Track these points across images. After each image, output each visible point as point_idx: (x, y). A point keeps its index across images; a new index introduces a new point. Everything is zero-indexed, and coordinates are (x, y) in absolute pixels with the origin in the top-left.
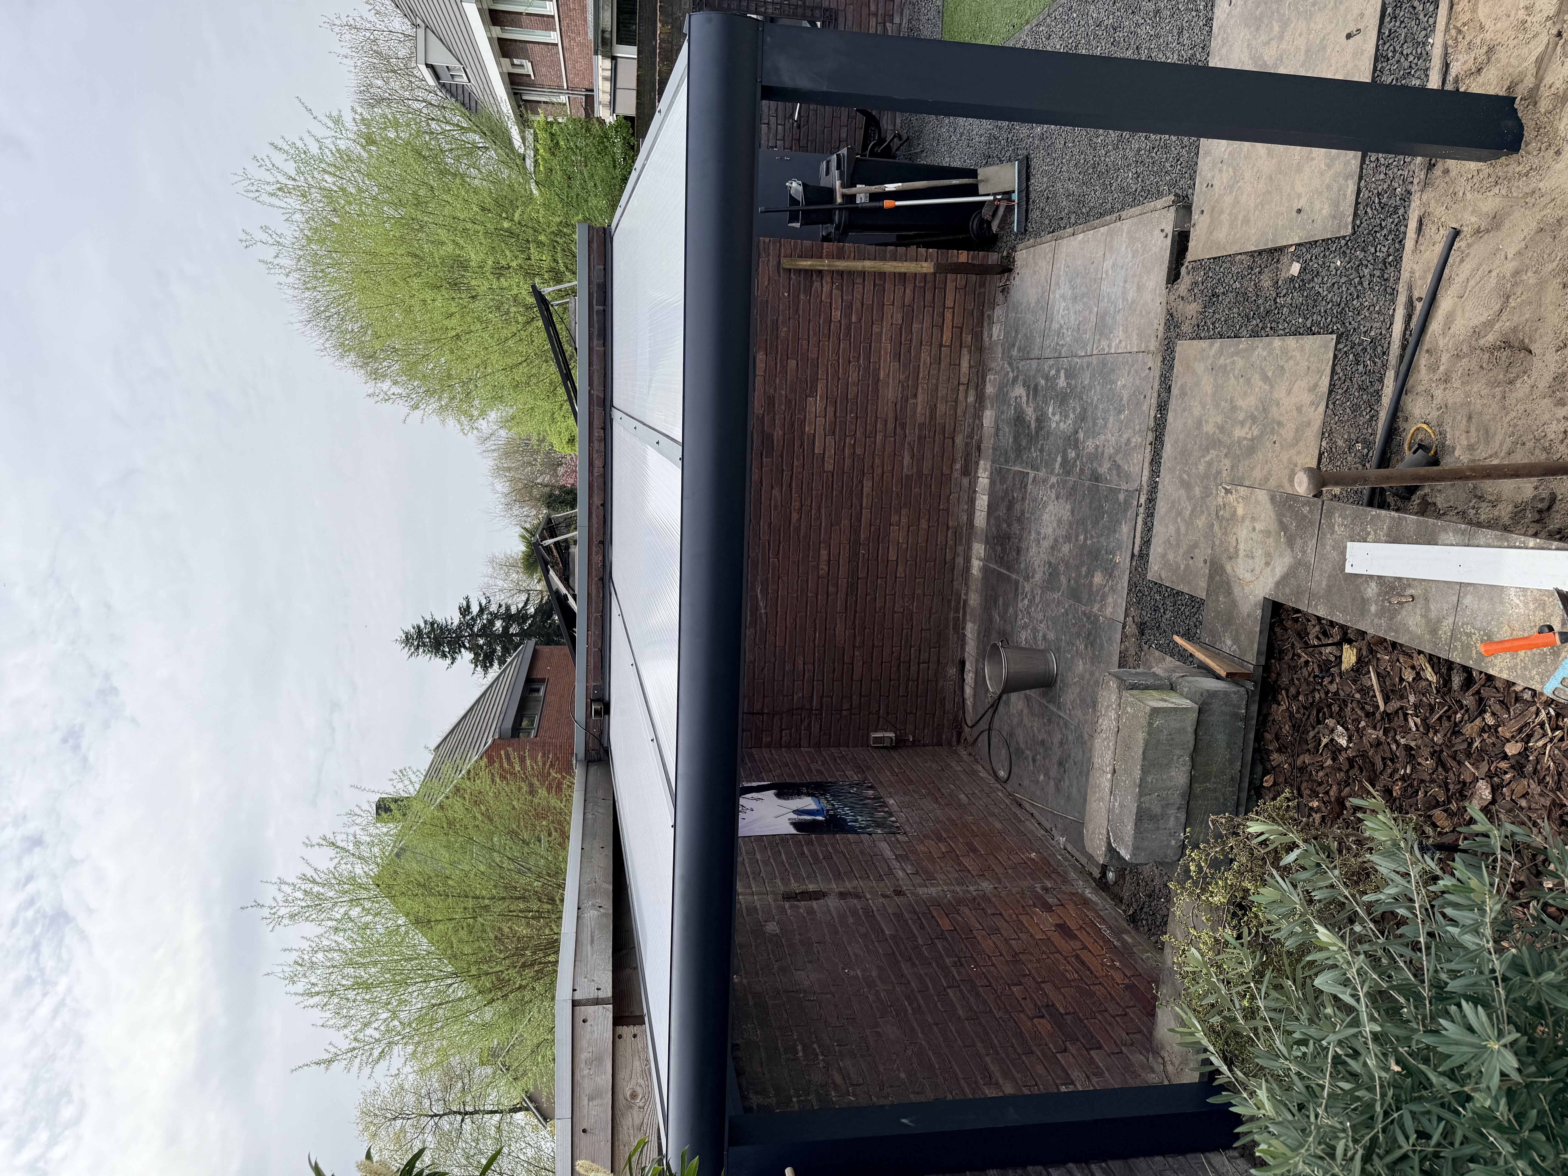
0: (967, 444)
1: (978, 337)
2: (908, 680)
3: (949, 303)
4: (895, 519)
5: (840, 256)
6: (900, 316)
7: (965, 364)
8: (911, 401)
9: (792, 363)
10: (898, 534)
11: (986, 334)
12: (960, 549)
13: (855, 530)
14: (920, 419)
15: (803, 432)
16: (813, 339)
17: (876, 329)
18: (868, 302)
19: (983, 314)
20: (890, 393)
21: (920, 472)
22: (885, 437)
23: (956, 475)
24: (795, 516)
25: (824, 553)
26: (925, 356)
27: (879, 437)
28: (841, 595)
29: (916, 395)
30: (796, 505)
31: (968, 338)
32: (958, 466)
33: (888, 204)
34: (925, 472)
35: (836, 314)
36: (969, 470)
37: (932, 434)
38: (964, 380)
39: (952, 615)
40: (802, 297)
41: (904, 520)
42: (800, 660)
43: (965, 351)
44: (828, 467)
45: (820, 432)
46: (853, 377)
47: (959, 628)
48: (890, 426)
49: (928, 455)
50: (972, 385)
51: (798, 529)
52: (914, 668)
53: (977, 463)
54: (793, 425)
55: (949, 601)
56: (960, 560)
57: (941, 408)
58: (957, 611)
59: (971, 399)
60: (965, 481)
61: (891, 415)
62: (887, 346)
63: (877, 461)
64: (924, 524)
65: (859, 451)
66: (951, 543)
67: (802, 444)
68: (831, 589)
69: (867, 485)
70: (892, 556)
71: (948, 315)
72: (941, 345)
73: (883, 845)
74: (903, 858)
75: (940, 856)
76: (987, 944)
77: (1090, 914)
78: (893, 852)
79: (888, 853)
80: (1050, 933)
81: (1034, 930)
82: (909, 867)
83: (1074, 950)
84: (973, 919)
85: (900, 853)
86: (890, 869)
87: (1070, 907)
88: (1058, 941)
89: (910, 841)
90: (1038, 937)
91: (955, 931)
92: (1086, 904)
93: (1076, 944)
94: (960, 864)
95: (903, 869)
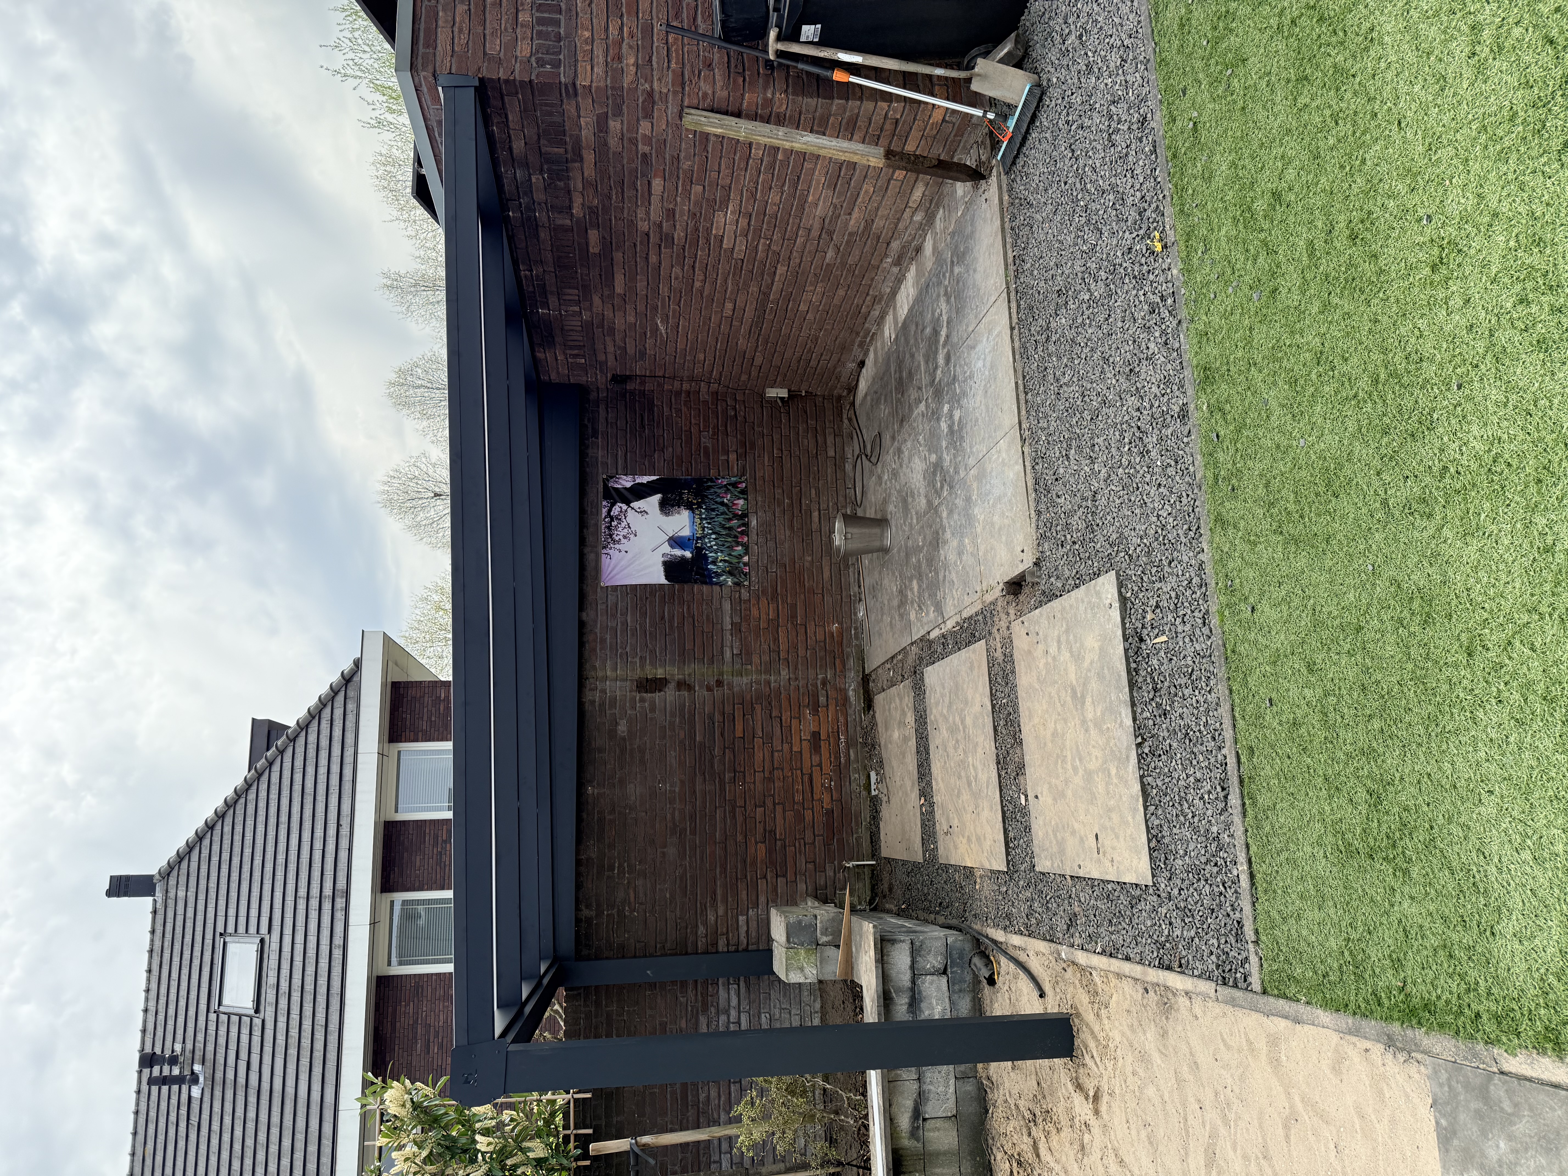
0: (904, 247)
2: (807, 367)
4: (809, 288)
8: (843, 217)
9: (698, 188)
10: (811, 297)
13: (764, 293)
14: (851, 229)
15: (709, 233)
16: (725, 171)
20: (818, 211)
21: (844, 264)
22: (807, 240)
23: (885, 265)
24: (698, 283)
25: (729, 304)
26: (868, 187)
27: (800, 240)
28: (746, 326)
29: (850, 214)
30: (699, 277)
32: (889, 260)
33: (839, 76)
34: (850, 262)
37: (864, 240)
38: (913, 205)
41: (818, 289)
42: (701, 355)
43: (920, 186)
44: (738, 256)
45: (729, 234)
46: (774, 198)
48: (815, 233)
49: (856, 252)
50: (922, 209)
51: (701, 290)
52: (813, 363)
53: (912, 259)
54: (697, 229)
55: (858, 333)
56: (876, 313)
57: (878, 223)
59: (918, 218)
60: (895, 270)
61: (817, 226)
63: (795, 254)
64: (841, 292)
65: (775, 248)
67: (708, 241)
68: (736, 323)
69: (781, 270)
70: (803, 308)
73: (727, 606)
74: (736, 628)
75: (766, 626)
76: (759, 756)
77: (841, 719)
78: (731, 618)
79: (727, 620)
80: (805, 743)
81: (795, 740)
82: (737, 644)
83: (812, 766)
84: (760, 723)
85: (737, 619)
86: (722, 647)
87: (832, 708)
88: (806, 755)
89: (749, 600)
90: (795, 749)
91: (743, 738)
92: (844, 705)
93: (816, 759)
94: (776, 640)
95: (732, 647)
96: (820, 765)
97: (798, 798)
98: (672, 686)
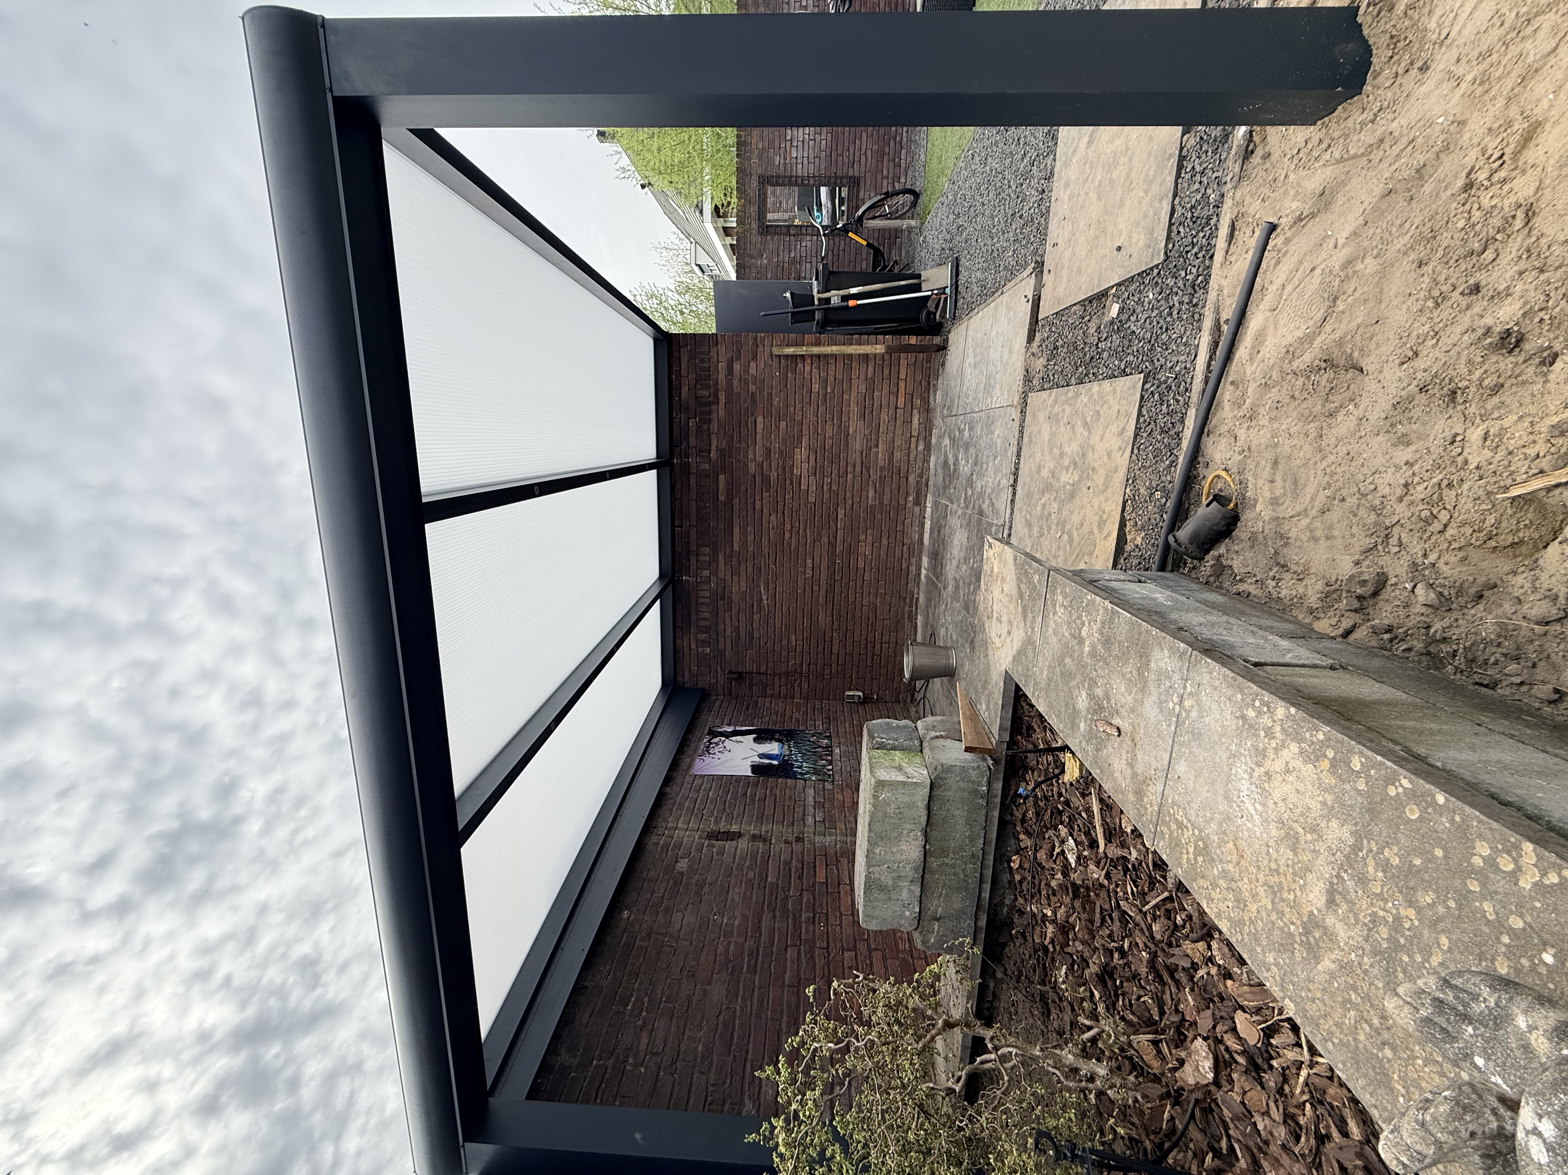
0: (918, 482)
1: (926, 401)
2: (873, 655)
3: (902, 376)
4: (862, 537)
5: (818, 344)
6: (864, 386)
7: (915, 421)
8: (874, 450)
9: (783, 424)
10: (865, 549)
11: (932, 398)
12: (913, 560)
13: (832, 545)
14: (881, 463)
15: (792, 474)
16: (798, 406)
17: (846, 397)
18: (838, 377)
19: (929, 383)
20: (857, 444)
21: (881, 503)
22: (854, 477)
23: (909, 505)
24: (787, 535)
25: (809, 562)
26: (884, 417)
27: (850, 476)
28: (823, 593)
29: (877, 446)
30: (788, 527)
31: (918, 402)
32: (911, 498)
33: (852, 303)
34: (885, 502)
35: (816, 387)
36: (919, 501)
37: (890, 474)
38: (915, 433)
39: (907, 609)
40: (789, 375)
41: (869, 538)
42: (793, 637)
43: (915, 412)
44: (812, 499)
45: (805, 473)
46: (829, 432)
47: (912, 618)
48: (858, 469)
49: (887, 489)
50: (922, 437)
51: (790, 544)
52: (878, 647)
53: (926, 496)
54: (784, 469)
55: (905, 599)
56: (913, 569)
57: (897, 455)
58: (911, 606)
59: (921, 448)
60: (917, 510)
61: (858, 461)
62: (854, 409)
63: (848, 494)
64: (885, 541)
65: (834, 487)
66: (905, 555)
67: (792, 483)
68: (816, 588)
69: (841, 513)
70: (861, 565)
71: (902, 385)
72: (896, 408)
73: (810, 792)
74: (819, 805)
78: (815, 798)
79: (810, 800)
82: (820, 815)
85: (820, 799)
86: (804, 816)
89: (833, 790)
91: (826, 883)
95: (814, 816)
98: (746, 838)
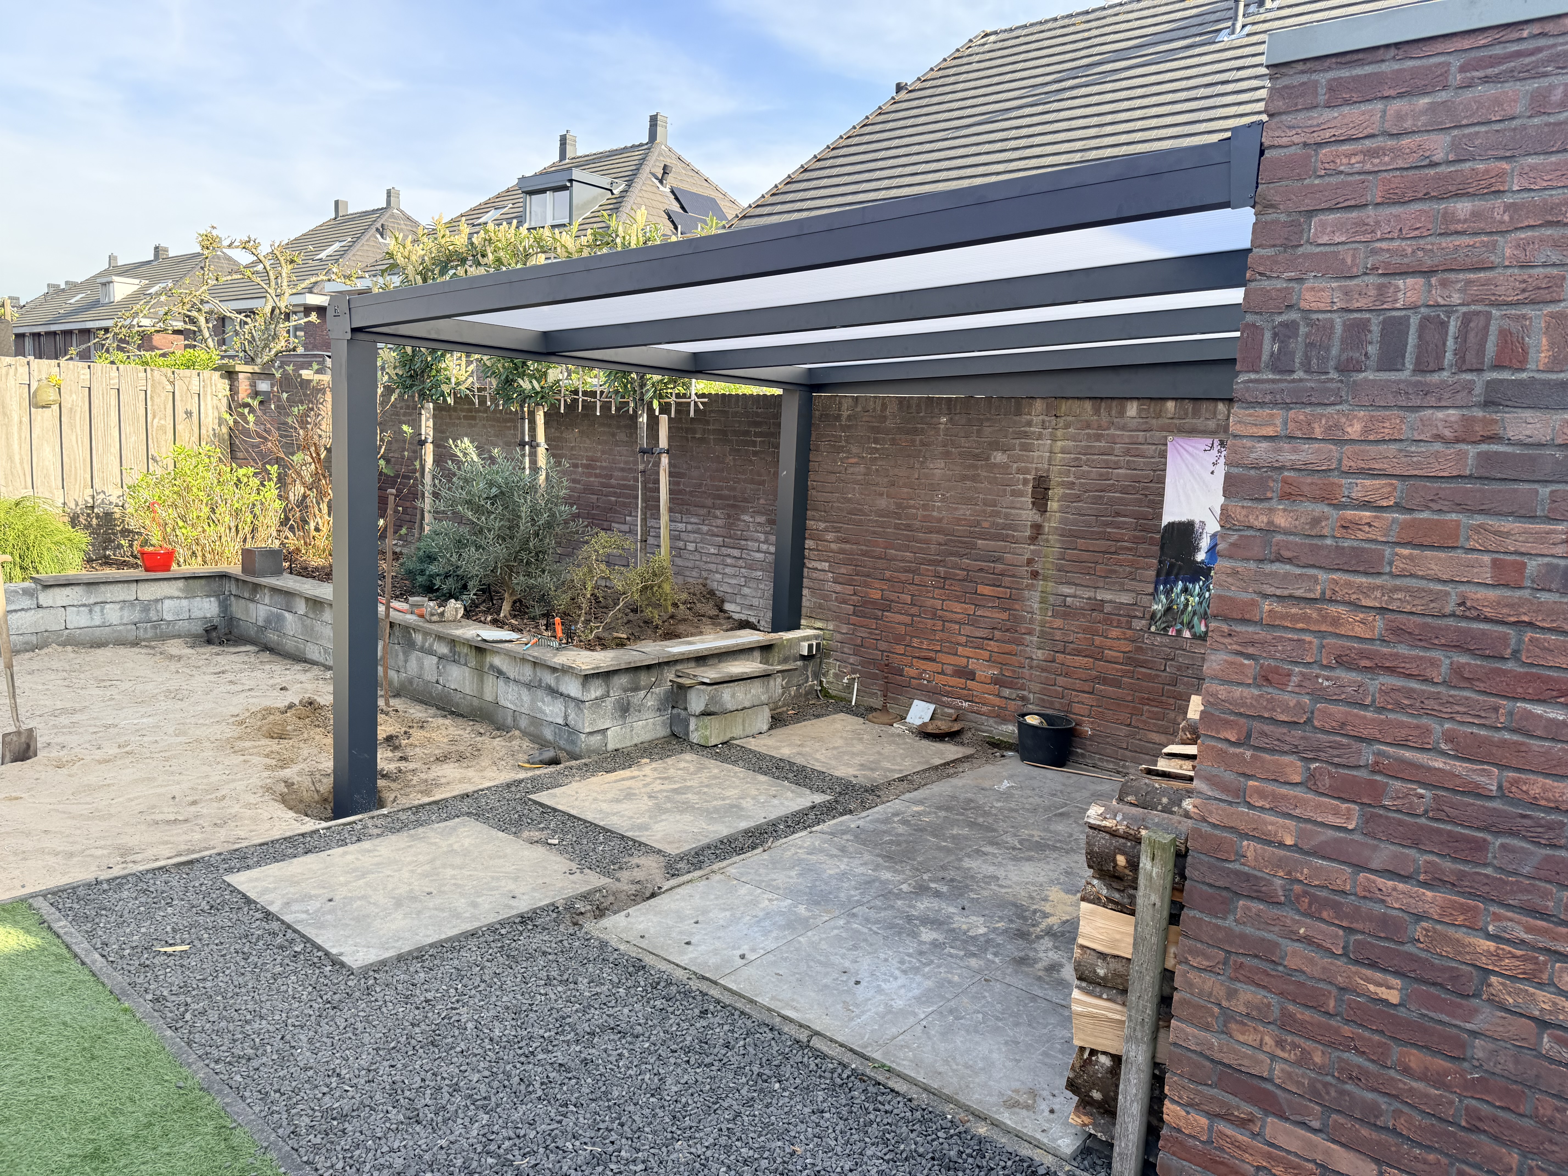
73: (1125, 598)
74: (1098, 606)
75: (1097, 643)
76: (958, 607)
77: (985, 709)
78: (1110, 602)
79: (1108, 596)
80: (965, 660)
81: (968, 651)
82: (1077, 603)
83: (943, 664)
84: (989, 614)
85: (1108, 608)
86: (1076, 585)
87: (997, 701)
88: (952, 659)
89: (1130, 628)
90: (960, 649)
91: (976, 593)
92: (998, 716)
93: (949, 670)
94: (1078, 653)
95: (1075, 596)
96: (942, 673)
97: (915, 642)
98: (1038, 518)
